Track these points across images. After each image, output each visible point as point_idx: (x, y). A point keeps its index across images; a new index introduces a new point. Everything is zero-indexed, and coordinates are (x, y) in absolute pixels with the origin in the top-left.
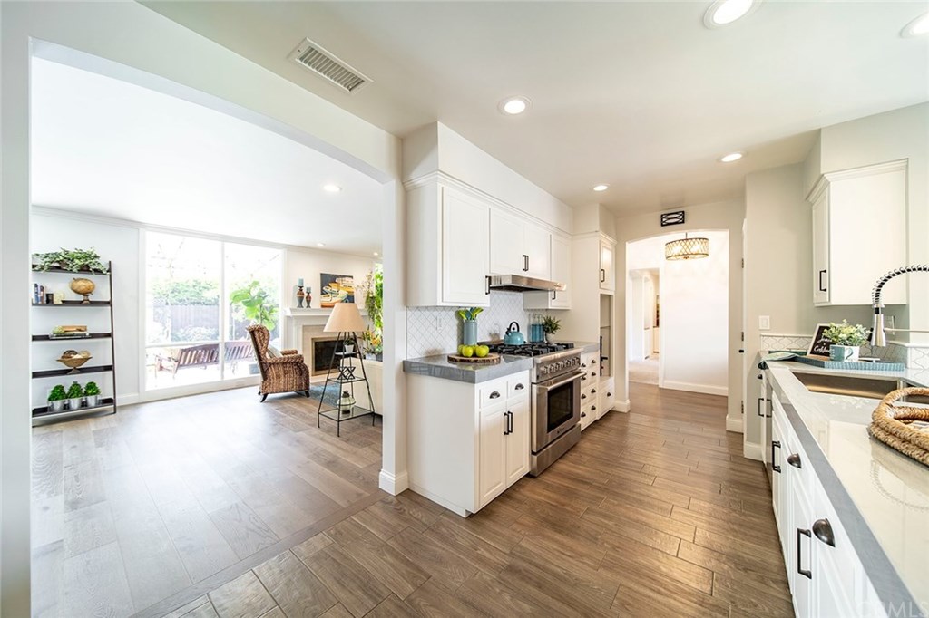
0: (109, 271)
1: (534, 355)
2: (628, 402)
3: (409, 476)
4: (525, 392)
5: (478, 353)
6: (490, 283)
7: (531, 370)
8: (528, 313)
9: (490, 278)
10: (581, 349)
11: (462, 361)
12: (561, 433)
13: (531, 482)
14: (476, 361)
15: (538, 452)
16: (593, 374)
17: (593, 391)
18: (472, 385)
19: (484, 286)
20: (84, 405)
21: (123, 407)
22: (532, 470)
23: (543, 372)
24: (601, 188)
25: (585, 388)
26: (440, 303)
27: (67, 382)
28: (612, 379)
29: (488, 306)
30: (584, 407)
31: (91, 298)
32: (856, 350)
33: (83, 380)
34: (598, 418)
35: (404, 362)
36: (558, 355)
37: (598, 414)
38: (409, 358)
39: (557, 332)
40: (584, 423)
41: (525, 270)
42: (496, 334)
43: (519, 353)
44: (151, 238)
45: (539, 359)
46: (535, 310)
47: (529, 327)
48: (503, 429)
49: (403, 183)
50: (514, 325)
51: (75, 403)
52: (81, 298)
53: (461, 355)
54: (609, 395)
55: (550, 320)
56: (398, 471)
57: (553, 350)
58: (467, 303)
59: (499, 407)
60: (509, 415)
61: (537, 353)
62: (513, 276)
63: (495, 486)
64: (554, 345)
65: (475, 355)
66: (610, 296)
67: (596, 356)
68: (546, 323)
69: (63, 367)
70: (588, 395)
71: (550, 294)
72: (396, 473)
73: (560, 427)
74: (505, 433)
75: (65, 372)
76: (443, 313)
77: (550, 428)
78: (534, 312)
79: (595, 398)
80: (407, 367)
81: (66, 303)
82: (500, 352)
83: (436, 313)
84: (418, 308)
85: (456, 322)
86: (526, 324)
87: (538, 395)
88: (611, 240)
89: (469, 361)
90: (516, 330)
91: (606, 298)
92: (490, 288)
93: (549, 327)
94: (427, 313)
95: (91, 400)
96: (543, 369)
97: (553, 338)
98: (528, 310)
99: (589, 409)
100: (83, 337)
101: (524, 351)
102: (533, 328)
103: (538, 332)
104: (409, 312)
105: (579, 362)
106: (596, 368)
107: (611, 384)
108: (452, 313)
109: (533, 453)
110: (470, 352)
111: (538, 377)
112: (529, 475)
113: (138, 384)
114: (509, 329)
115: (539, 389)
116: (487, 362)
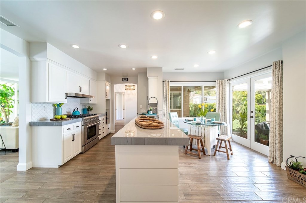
1: (83, 117)
2: (114, 130)
3: (32, 163)
4: (80, 128)
5: (62, 117)
6: (67, 95)
7: (82, 121)
8: (82, 105)
9: (67, 94)
10: (99, 115)
11: (56, 120)
12: (92, 140)
13: (82, 155)
14: (62, 120)
15: (84, 146)
16: (103, 123)
17: (103, 128)
18: (60, 126)
19: (65, 96)
22: (82, 151)
23: (86, 122)
24: (105, 69)
25: (100, 127)
26: (47, 102)
28: (110, 124)
29: (66, 102)
30: (100, 132)
32: (152, 112)
34: (105, 136)
35: (30, 122)
36: (91, 117)
37: (105, 135)
38: (32, 121)
39: (92, 111)
40: (100, 137)
41: (80, 91)
42: (69, 112)
43: (78, 117)
45: (84, 118)
46: (85, 104)
47: (82, 109)
48: (72, 139)
49: (29, 58)
50: (76, 109)
53: (56, 119)
54: (109, 129)
55: (90, 107)
56: (27, 162)
57: (90, 115)
58: (58, 101)
59: (71, 133)
60: (74, 135)
61: (84, 117)
62: (75, 93)
63: (69, 157)
64: (90, 114)
65: (61, 118)
66: (109, 100)
67: (105, 117)
68: (88, 108)
70: (102, 129)
71: (89, 99)
72: (26, 163)
73: (92, 138)
74: (73, 141)
76: (48, 105)
77: (88, 138)
78: (84, 105)
79: (104, 130)
80: (32, 124)
82: (71, 117)
83: (44, 105)
84: (36, 103)
85: (53, 108)
86: (81, 108)
87: (84, 129)
88: (110, 83)
89: (59, 120)
90: (77, 110)
91: (107, 100)
92: (67, 97)
93: (89, 109)
94: (40, 105)
96: (86, 121)
97: (90, 113)
98: (82, 104)
99: (101, 133)
101: (80, 116)
102: (84, 110)
103: (85, 111)
104: (32, 105)
105: (98, 119)
106: (105, 121)
107: (109, 125)
108: (51, 105)
109: (82, 146)
110: (60, 117)
111: (84, 123)
112: (81, 153)
114: (74, 110)
115: (84, 127)
116: (65, 120)
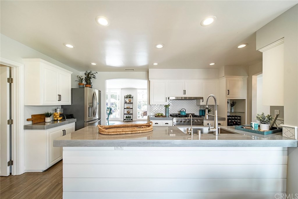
0: (133, 98)
20: (129, 120)
21: (134, 121)
27: (127, 115)
31: (131, 102)
33: (129, 115)
44: (138, 91)
51: (128, 119)
52: (129, 102)
69: (127, 113)
71: (201, 100)
75: (127, 114)
81: (128, 103)
83: (158, 106)
95: (130, 119)
100: (129, 109)
104: (150, 106)
113: (136, 118)
